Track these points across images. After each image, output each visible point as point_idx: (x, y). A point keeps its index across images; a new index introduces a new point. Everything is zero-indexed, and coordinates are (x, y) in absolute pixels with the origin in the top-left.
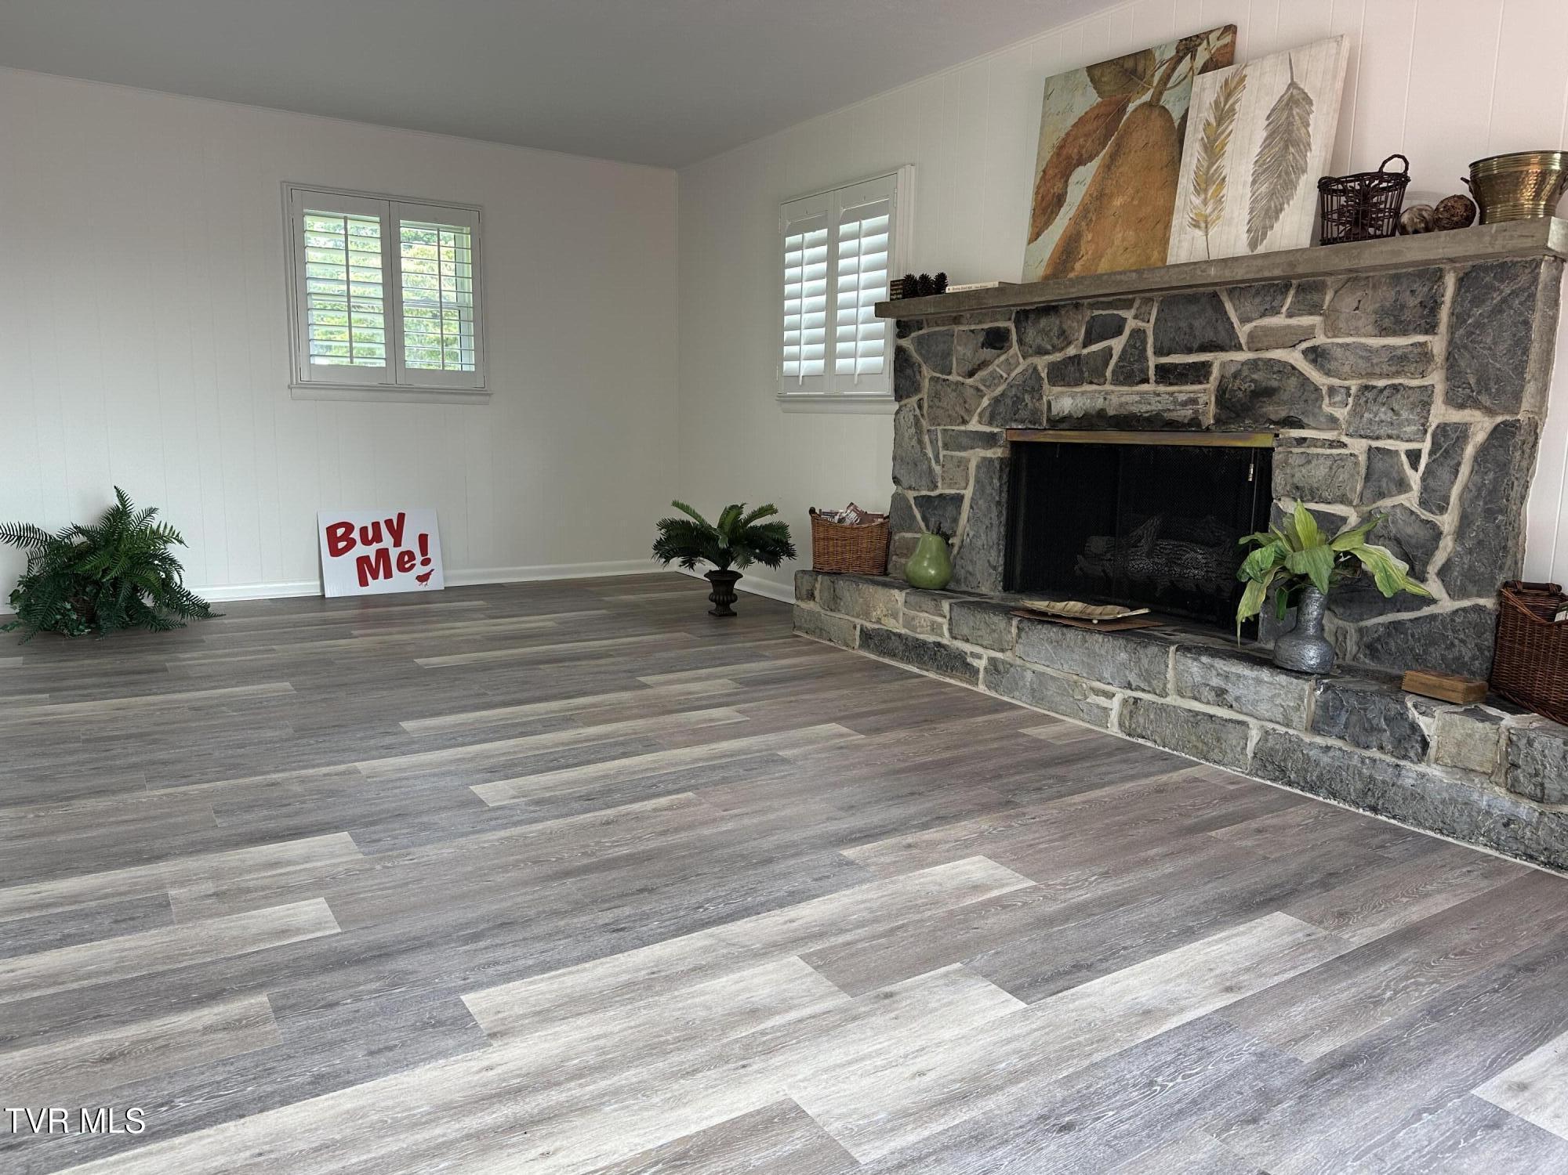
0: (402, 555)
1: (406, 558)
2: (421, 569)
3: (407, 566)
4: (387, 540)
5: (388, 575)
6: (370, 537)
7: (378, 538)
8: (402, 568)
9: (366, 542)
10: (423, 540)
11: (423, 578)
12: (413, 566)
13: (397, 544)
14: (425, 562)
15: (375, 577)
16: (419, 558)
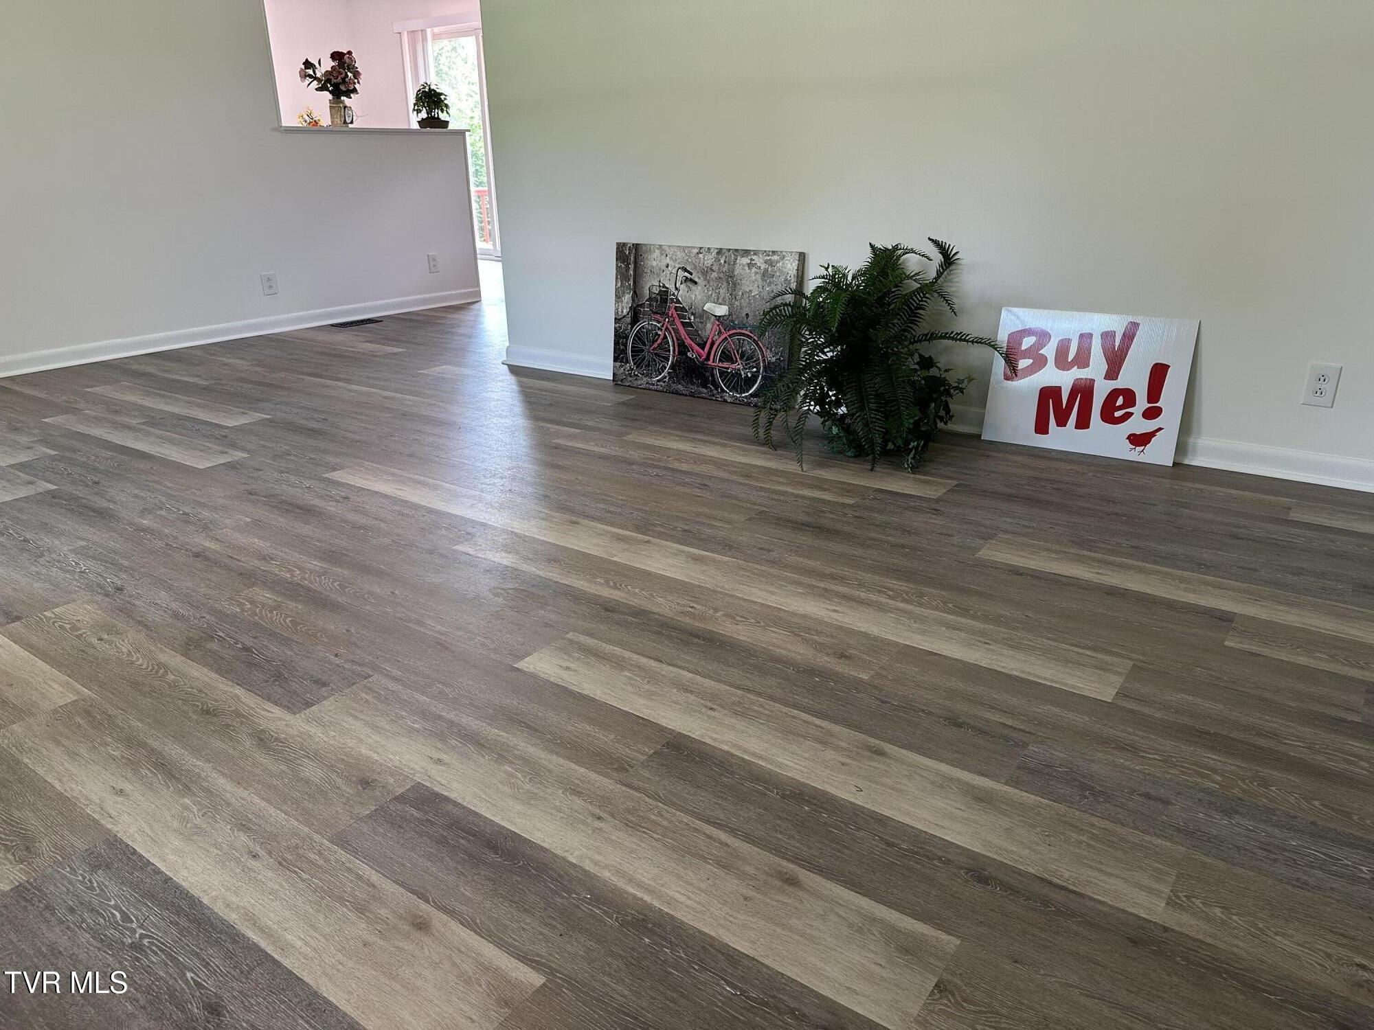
0: (1114, 394)
1: (1120, 401)
2: (1138, 425)
3: (1118, 414)
4: (1096, 369)
5: (1083, 423)
6: (1070, 358)
7: (1082, 360)
8: (1108, 415)
9: (1062, 362)
10: (1158, 374)
11: (1140, 440)
12: (1129, 415)
13: (1112, 374)
14: (1151, 414)
15: (1062, 422)
16: (1142, 404)
